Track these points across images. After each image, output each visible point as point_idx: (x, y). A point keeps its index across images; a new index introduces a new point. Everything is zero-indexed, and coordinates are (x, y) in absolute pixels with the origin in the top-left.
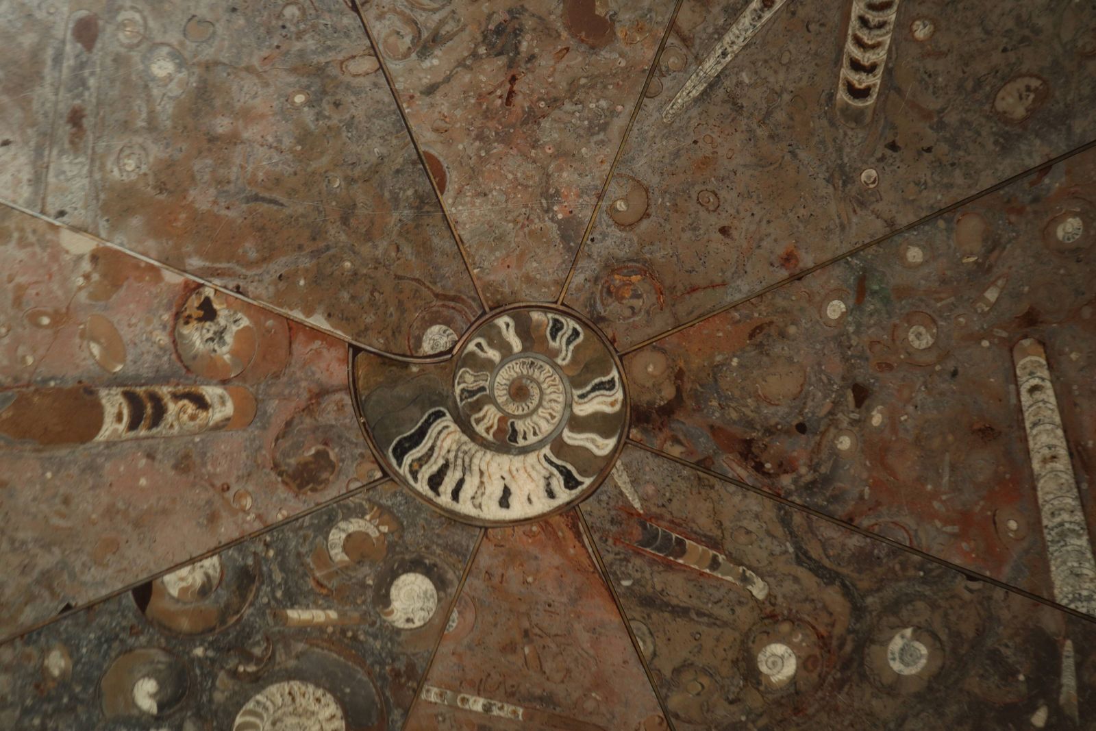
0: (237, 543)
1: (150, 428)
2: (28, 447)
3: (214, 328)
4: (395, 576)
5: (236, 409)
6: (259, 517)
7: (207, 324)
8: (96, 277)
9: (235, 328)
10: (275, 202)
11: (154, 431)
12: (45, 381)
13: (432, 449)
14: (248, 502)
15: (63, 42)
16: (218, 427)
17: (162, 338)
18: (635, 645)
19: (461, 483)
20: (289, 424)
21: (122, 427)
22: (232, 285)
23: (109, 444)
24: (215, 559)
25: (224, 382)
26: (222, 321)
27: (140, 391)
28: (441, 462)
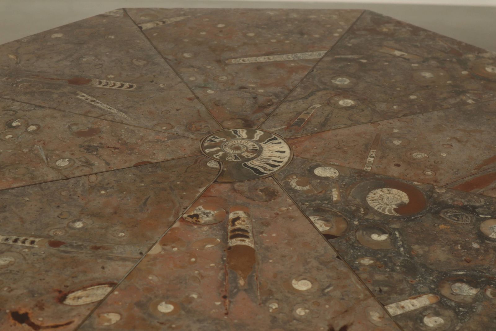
0: (303, 212)
1: (248, 233)
2: (256, 266)
3: (202, 215)
4: (316, 176)
5: (240, 210)
6: (290, 206)
7: (200, 216)
8: (173, 245)
9: (203, 210)
10: (147, 199)
11: (249, 231)
12: (224, 261)
13: (260, 166)
14: (283, 209)
15: (59, 250)
16: (248, 215)
17: (205, 228)
18: (341, 128)
19: (274, 161)
20: (247, 198)
21: (247, 240)
22: (183, 210)
23: (255, 243)
24: (310, 217)
25: (228, 213)
26: (199, 213)
27: (229, 235)
28: (265, 165)
